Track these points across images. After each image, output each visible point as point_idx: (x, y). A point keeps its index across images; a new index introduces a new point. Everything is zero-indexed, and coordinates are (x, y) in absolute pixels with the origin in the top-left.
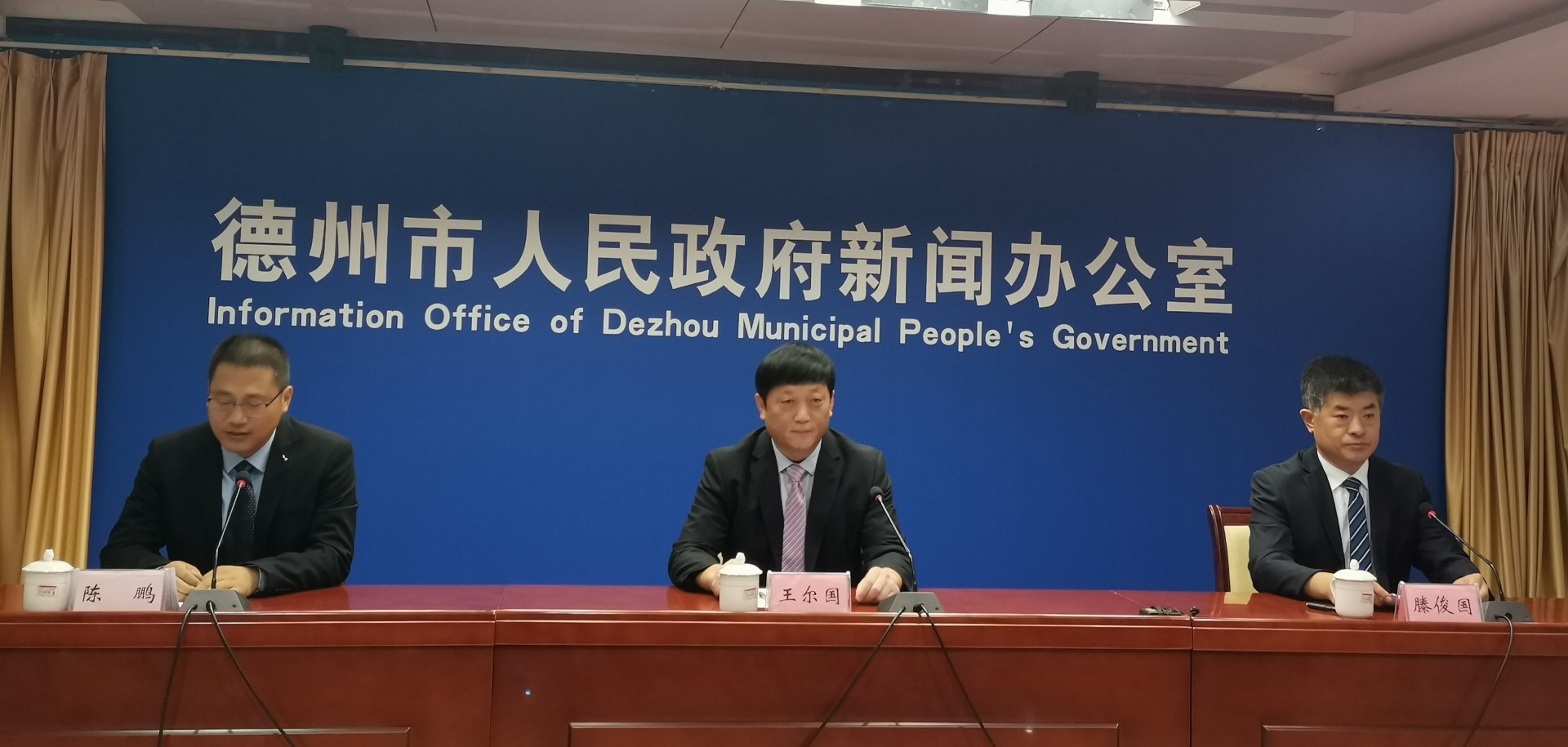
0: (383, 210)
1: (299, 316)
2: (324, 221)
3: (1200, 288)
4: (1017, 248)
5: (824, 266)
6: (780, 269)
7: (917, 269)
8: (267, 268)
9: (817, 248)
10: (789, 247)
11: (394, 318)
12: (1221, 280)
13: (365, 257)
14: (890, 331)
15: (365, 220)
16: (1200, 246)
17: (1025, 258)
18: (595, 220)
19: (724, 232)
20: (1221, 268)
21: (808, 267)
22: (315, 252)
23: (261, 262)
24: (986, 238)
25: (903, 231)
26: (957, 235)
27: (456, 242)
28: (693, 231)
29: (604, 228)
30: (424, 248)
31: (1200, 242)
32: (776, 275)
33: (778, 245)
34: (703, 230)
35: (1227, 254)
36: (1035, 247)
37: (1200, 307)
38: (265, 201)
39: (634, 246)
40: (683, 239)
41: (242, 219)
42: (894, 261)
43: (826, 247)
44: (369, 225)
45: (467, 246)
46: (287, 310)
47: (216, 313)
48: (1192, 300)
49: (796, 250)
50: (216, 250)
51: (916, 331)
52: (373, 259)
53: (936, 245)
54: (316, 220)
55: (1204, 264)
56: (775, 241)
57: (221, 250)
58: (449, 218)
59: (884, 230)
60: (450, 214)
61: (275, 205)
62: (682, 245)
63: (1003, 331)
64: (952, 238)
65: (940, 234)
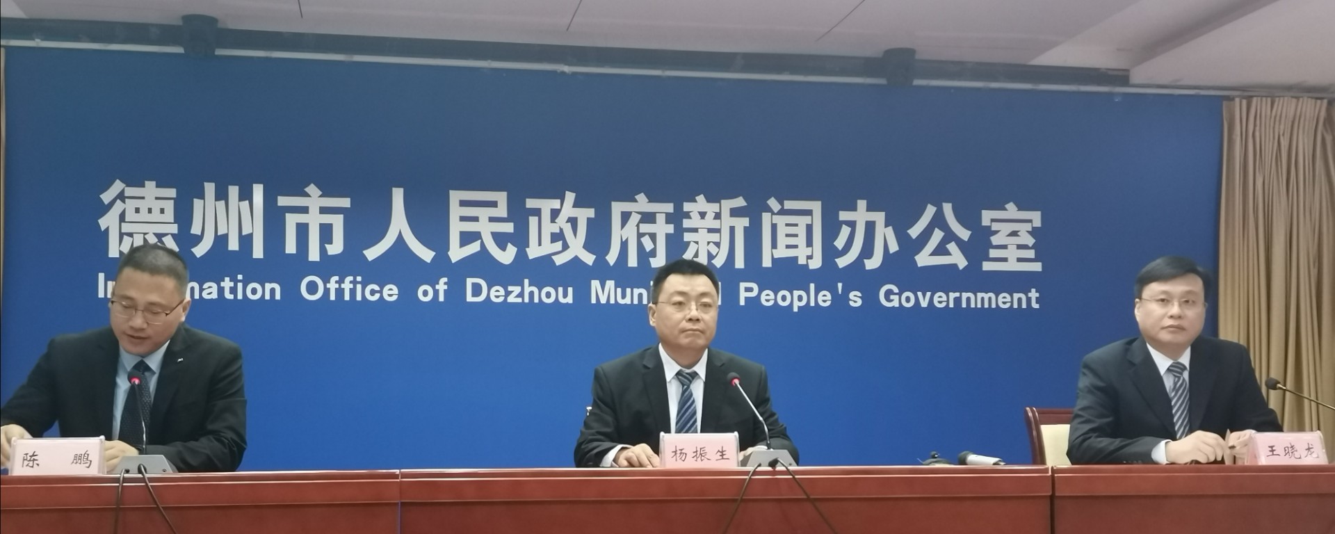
0: (258, 191)
2: (203, 201)
3: (1012, 248)
4: (844, 216)
5: (668, 236)
6: (627, 240)
7: (753, 237)
9: (661, 218)
10: (635, 218)
11: (272, 290)
12: (1030, 241)
13: (243, 234)
14: (731, 293)
15: (241, 199)
16: (1011, 210)
17: (852, 224)
18: (455, 196)
19: (576, 205)
20: (1030, 229)
21: (653, 237)
22: (196, 229)
24: (816, 207)
25: (740, 202)
26: (789, 205)
27: (327, 219)
28: (547, 205)
29: (464, 203)
30: (298, 225)
31: (1011, 206)
32: (624, 245)
33: (626, 217)
34: (556, 204)
35: (1036, 217)
36: (861, 214)
37: (1012, 266)
38: (146, 182)
39: (492, 220)
40: (537, 212)
41: (127, 200)
42: (732, 229)
43: (669, 219)
44: (247, 203)
45: (337, 222)
48: (1005, 260)
49: (642, 221)
50: (103, 229)
51: (754, 294)
52: (250, 236)
53: (770, 214)
54: (195, 200)
55: (1015, 227)
56: (623, 213)
57: (107, 229)
58: (320, 196)
59: (723, 201)
60: (320, 193)
61: (157, 187)
62: (537, 218)
63: (833, 291)
64: (785, 208)
65: (773, 203)
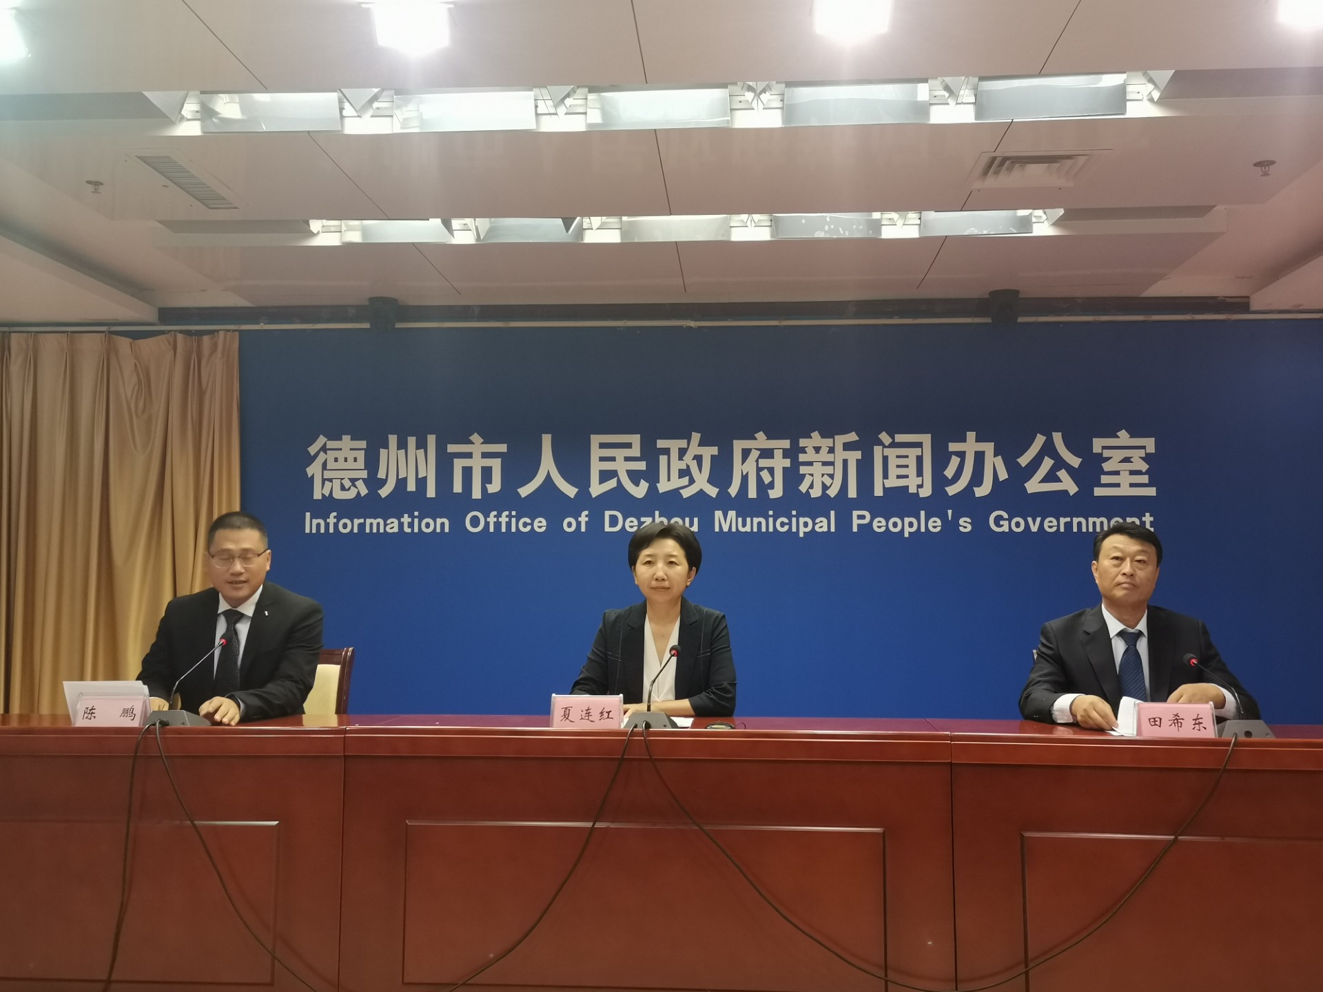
0: (432, 440)
1: (371, 524)
2: (387, 451)
3: (1125, 474)
4: (953, 447)
5: (785, 469)
6: (747, 473)
7: (865, 469)
8: (347, 488)
9: (778, 454)
10: (755, 454)
11: (442, 524)
12: (1144, 467)
13: (419, 477)
14: (844, 521)
15: (417, 448)
16: (1124, 437)
17: (962, 455)
18: (596, 440)
19: (699, 445)
20: (1144, 456)
21: (771, 471)
22: (381, 474)
23: (342, 484)
24: (926, 439)
25: (852, 437)
26: (900, 438)
27: (488, 462)
28: (674, 445)
29: (602, 446)
30: (464, 468)
31: (1123, 434)
32: (745, 479)
33: (746, 453)
34: (683, 443)
35: (1150, 444)
36: (970, 445)
37: (1125, 491)
38: (344, 437)
39: (627, 459)
40: (667, 451)
41: (328, 452)
42: (845, 462)
43: (786, 454)
44: (422, 451)
45: (496, 464)
46: (362, 521)
47: (311, 524)
48: (1118, 485)
49: (760, 457)
50: (309, 476)
51: (867, 521)
52: (425, 478)
53: (881, 447)
54: (382, 450)
55: (1127, 453)
56: (743, 450)
57: (313, 475)
58: (482, 443)
59: (836, 436)
60: (482, 440)
61: (351, 440)
62: (666, 457)
63: (943, 517)
64: (896, 441)
65: (885, 437)
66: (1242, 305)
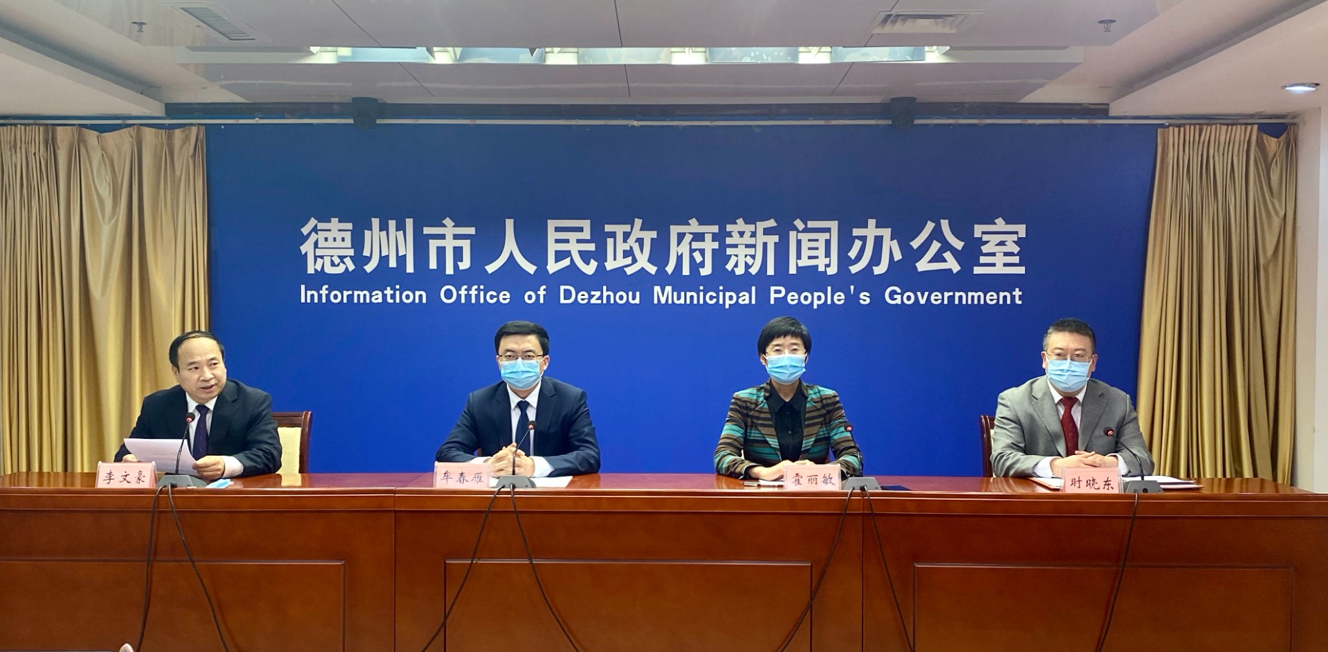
0: (409, 223)
1: (359, 296)
2: (370, 232)
3: (1000, 256)
4: (857, 232)
5: (713, 250)
6: (682, 254)
7: (782, 251)
8: (336, 264)
9: (708, 237)
10: (688, 238)
11: (421, 295)
12: (1016, 249)
13: (400, 255)
14: (763, 295)
15: (397, 230)
16: (1000, 224)
17: (863, 239)
18: (552, 224)
19: (641, 230)
20: (1016, 240)
21: (702, 252)
22: (366, 253)
23: (332, 260)
24: (834, 225)
25: (771, 223)
26: (811, 224)
27: (459, 243)
28: (620, 229)
29: (558, 229)
30: (438, 248)
31: (1000, 221)
32: (680, 258)
33: (681, 237)
34: (627, 228)
35: (1021, 230)
36: (871, 230)
37: (999, 270)
38: (332, 219)
39: (579, 241)
40: (613, 235)
41: (319, 232)
42: (765, 245)
43: (715, 237)
44: (401, 233)
45: (466, 245)
46: (350, 292)
47: (305, 295)
48: (993, 265)
49: (692, 240)
50: (303, 254)
51: (782, 295)
52: (405, 256)
53: (795, 232)
54: (366, 231)
55: (1002, 238)
56: (678, 234)
57: (306, 253)
58: (454, 226)
59: (758, 223)
60: (454, 224)
61: (339, 222)
62: (612, 239)
63: (847, 293)
64: (809, 226)
65: (799, 224)
66: (1102, 111)
